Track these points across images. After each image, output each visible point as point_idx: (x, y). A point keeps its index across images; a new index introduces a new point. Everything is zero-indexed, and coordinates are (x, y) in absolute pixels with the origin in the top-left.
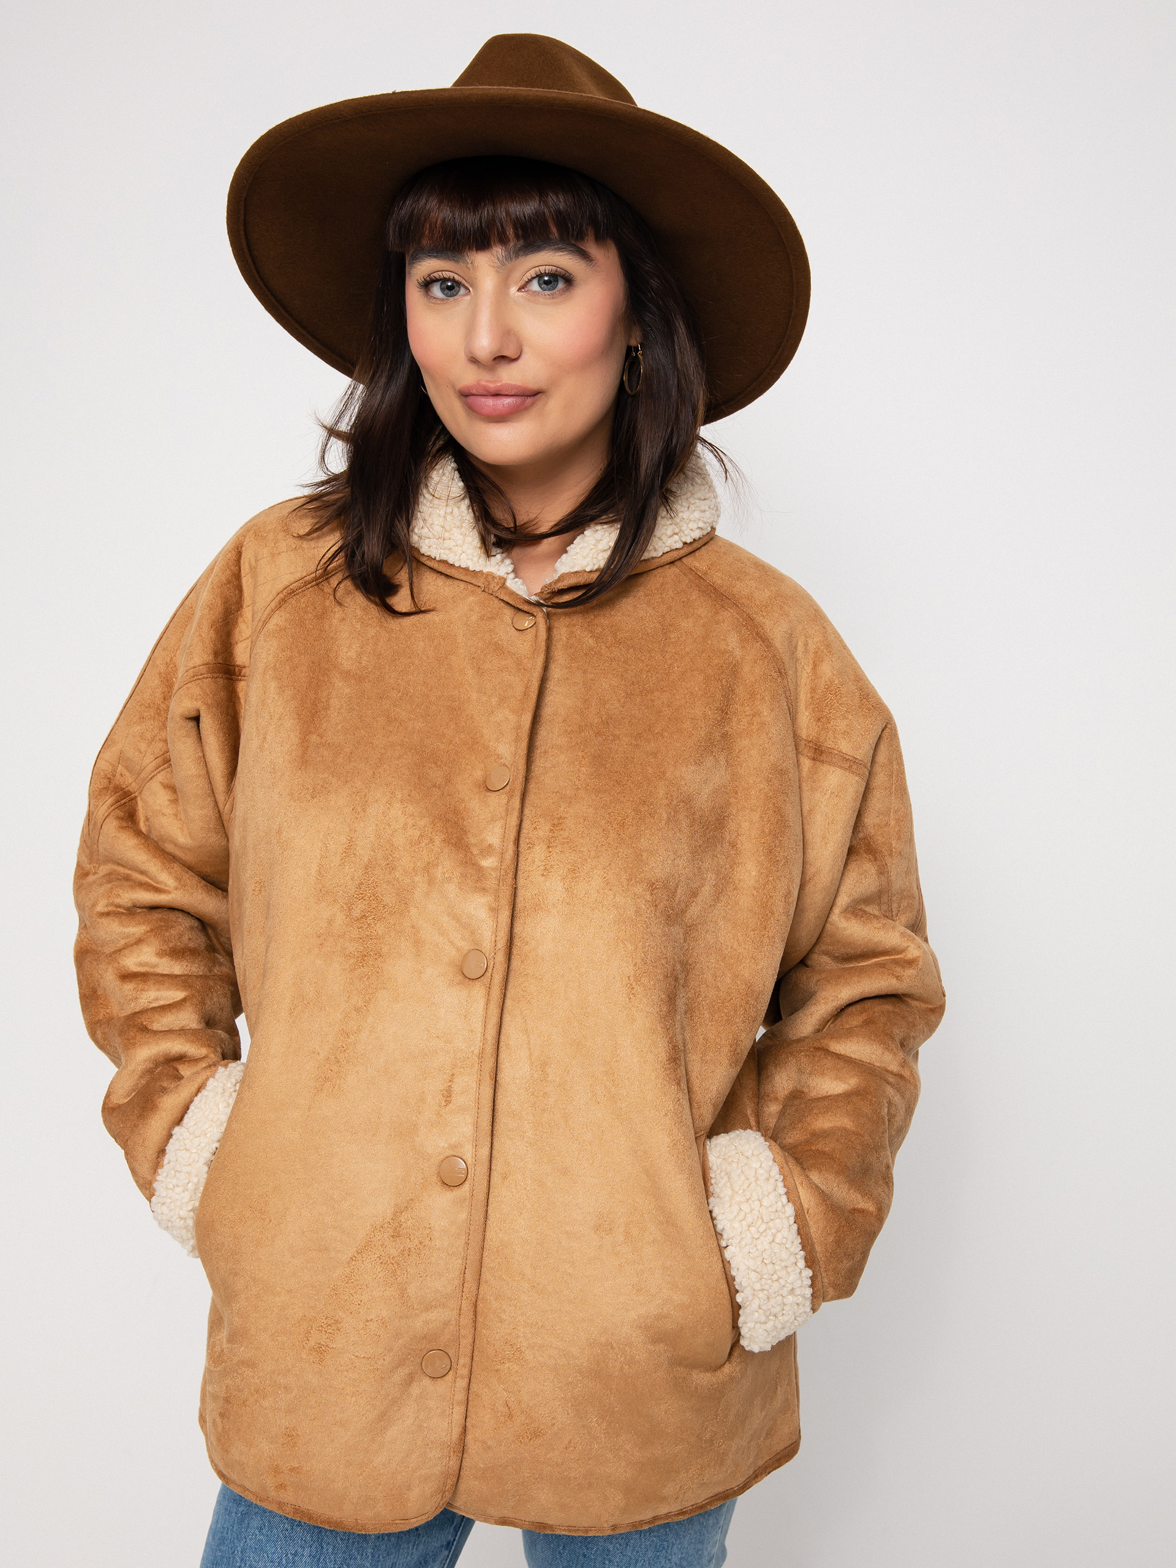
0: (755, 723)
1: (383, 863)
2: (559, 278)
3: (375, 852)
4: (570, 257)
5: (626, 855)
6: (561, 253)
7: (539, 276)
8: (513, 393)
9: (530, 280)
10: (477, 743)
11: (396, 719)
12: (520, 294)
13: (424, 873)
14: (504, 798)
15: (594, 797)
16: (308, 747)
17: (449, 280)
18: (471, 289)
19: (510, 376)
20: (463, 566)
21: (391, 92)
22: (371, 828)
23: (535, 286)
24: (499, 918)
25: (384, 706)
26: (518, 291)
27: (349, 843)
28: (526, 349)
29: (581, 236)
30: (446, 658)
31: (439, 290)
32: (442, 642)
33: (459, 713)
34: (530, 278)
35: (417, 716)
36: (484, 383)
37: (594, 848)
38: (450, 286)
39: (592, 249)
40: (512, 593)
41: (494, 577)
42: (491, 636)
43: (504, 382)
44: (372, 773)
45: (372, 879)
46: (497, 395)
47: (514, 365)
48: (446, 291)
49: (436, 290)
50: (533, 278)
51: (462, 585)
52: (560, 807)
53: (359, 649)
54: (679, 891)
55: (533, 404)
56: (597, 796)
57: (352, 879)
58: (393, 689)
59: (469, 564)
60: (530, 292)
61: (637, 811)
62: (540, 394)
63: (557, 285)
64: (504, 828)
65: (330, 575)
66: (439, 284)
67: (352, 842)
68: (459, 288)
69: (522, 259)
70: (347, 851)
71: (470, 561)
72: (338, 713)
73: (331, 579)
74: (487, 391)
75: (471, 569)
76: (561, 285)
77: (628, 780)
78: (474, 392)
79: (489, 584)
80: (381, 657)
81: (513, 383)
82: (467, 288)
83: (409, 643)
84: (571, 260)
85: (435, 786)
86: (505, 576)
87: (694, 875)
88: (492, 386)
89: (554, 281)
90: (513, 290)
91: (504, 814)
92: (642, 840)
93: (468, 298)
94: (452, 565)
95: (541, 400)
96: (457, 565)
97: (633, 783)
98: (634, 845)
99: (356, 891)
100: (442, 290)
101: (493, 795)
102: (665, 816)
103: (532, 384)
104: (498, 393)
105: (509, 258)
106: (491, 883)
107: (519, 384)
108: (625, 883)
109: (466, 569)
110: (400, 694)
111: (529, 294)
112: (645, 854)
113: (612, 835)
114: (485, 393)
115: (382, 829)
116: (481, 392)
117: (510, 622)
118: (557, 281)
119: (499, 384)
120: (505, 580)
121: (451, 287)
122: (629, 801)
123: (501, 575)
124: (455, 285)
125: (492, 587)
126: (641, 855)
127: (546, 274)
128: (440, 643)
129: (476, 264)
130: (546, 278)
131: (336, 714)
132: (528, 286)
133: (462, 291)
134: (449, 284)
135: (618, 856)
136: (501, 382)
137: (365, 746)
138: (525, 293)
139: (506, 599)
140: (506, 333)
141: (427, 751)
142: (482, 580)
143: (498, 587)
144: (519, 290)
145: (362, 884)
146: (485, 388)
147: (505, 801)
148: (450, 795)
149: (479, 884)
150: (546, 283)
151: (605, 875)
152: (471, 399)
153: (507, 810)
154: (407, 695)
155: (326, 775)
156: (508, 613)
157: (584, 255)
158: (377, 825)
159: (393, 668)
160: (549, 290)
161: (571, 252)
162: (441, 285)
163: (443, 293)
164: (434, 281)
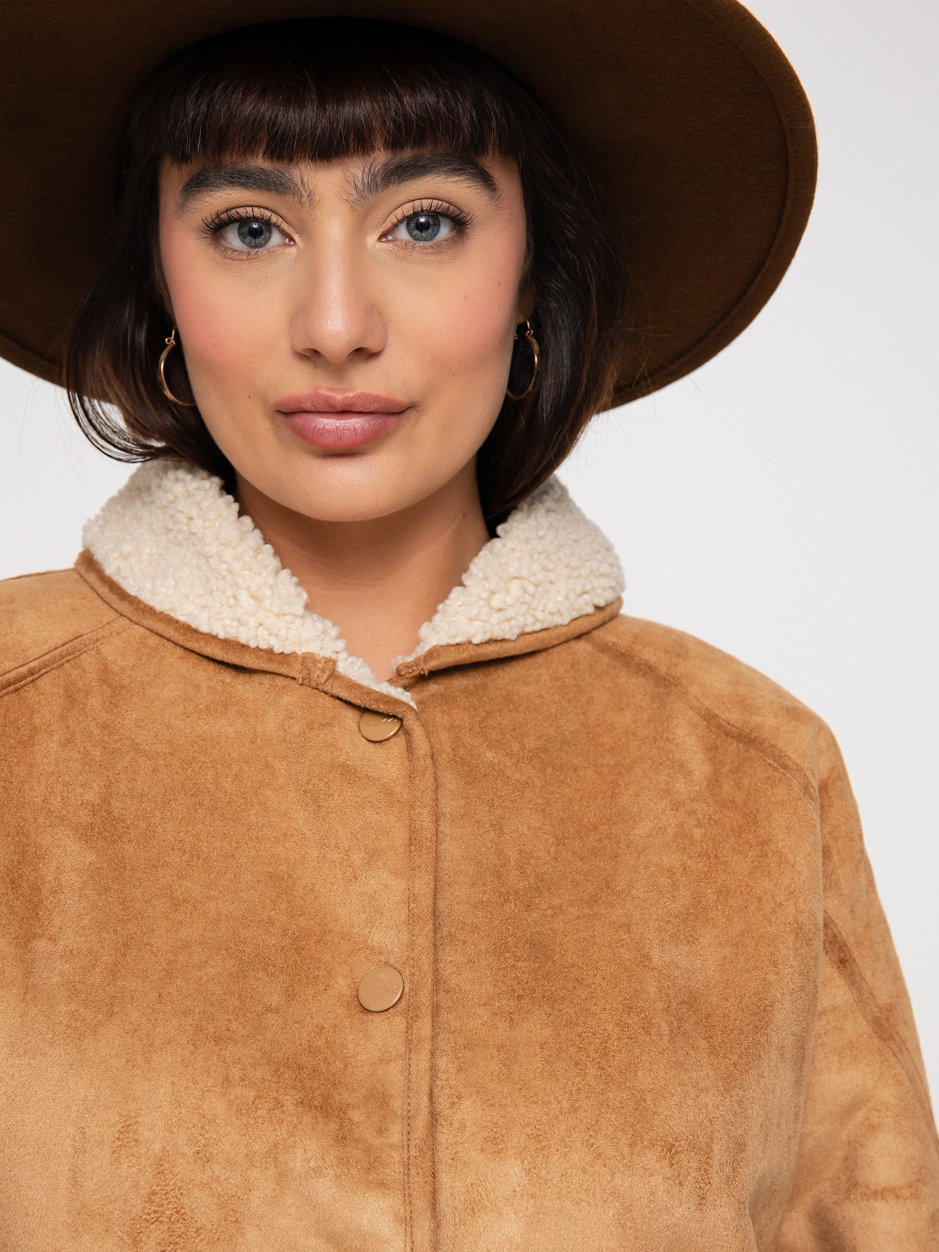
0: (771, 854)
1: (190, 1151)
2: (440, 218)
3: (172, 1132)
4: (465, 184)
5: (620, 1102)
6: (457, 178)
7: (412, 218)
8: (371, 409)
9: (395, 226)
10: (329, 931)
11: (185, 901)
12: (380, 245)
13: (267, 1162)
14: (399, 1023)
15: (549, 1010)
16: (33, 961)
17: (255, 219)
18: (296, 238)
19: (368, 381)
20: (264, 646)
22: (162, 1091)
23: (403, 233)
24: (415, 1235)
25: (162, 880)
26: (379, 241)
27: (126, 1121)
28: (392, 338)
30: (255, 793)
31: (237, 237)
32: (245, 768)
33: (290, 884)
34: (394, 222)
35: (221, 892)
36: (325, 393)
37: (567, 1095)
38: (255, 229)
39: (495, 169)
40: (353, 686)
41: (315, 661)
42: (332, 753)
43: (358, 391)
44: (157, 995)
45: (172, 1183)
46: (344, 412)
47: (375, 364)
48: (249, 239)
49: (233, 239)
50: (401, 223)
51: (266, 680)
52: (497, 1028)
53: (104, 790)
54: (716, 1148)
55: (397, 428)
56: (553, 1008)
57: (136, 1185)
58: (173, 849)
59: (272, 643)
61: (622, 1026)
62: (408, 413)
63: (438, 231)
64: (406, 1073)
65: (37, 676)
66: (236, 225)
67: (130, 1118)
68: (270, 233)
69: (392, 188)
70: (121, 1136)
71: (273, 638)
72: (80, 896)
73: (38, 681)
74: (329, 405)
75: (277, 650)
76: (445, 231)
77: (595, 976)
78: (308, 406)
79: (309, 674)
80: (145, 799)
81: (374, 394)
82: (284, 234)
83: (189, 771)
84: (469, 190)
85: (269, 1010)
86: (334, 656)
87: (735, 1114)
88: (339, 397)
89: (435, 225)
90: (371, 240)
91: (402, 1049)
92: (640, 1073)
93: (293, 251)
94: (243, 646)
96: (253, 644)
97: (604, 979)
98: (628, 1084)
99: (144, 1208)
100: (242, 236)
101: (377, 1019)
102: (665, 1029)
103: (402, 397)
104: (349, 409)
105: (372, 183)
106: (394, 1171)
107: (379, 394)
108: (626, 1151)
109: (270, 652)
110: (186, 857)
111: (396, 245)
112: (649, 1097)
113: (592, 1071)
114: (326, 409)
115: (182, 1089)
116: (320, 407)
117: (357, 729)
118: (437, 225)
119: (351, 395)
120: (335, 662)
121: (258, 232)
122: (605, 1009)
123: (327, 655)
124: (263, 228)
125: (316, 678)
126: (644, 1100)
127: (425, 213)
128: (241, 770)
130: (422, 220)
131: (77, 898)
132: (392, 234)
133: (276, 238)
134: (255, 226)
135: (608, 1106)
136: (354, 390)
137: (139, 950)
138: (391, 245)
139: (345, 695)
141: (247, 951)
142: (298, 666)
143: (325, 676)
144: (380, 239)
145: (154, 1193)
146: (327, 401)
147: (402, 1027)
148: (298, 1022)
149: (374, 1175)
150: (421, 227)
151: (592, 1141)
152: (300, 420)
153: (408, 1042)
154: (198, 858)
155: (73, 1007)
156: (350, 716)
157: (486, 181)
158: (173, 1083)
159: (169, 814)
160: (425, 240)
162: (239, 228)
163: (244, 242)
164: (231, 221)
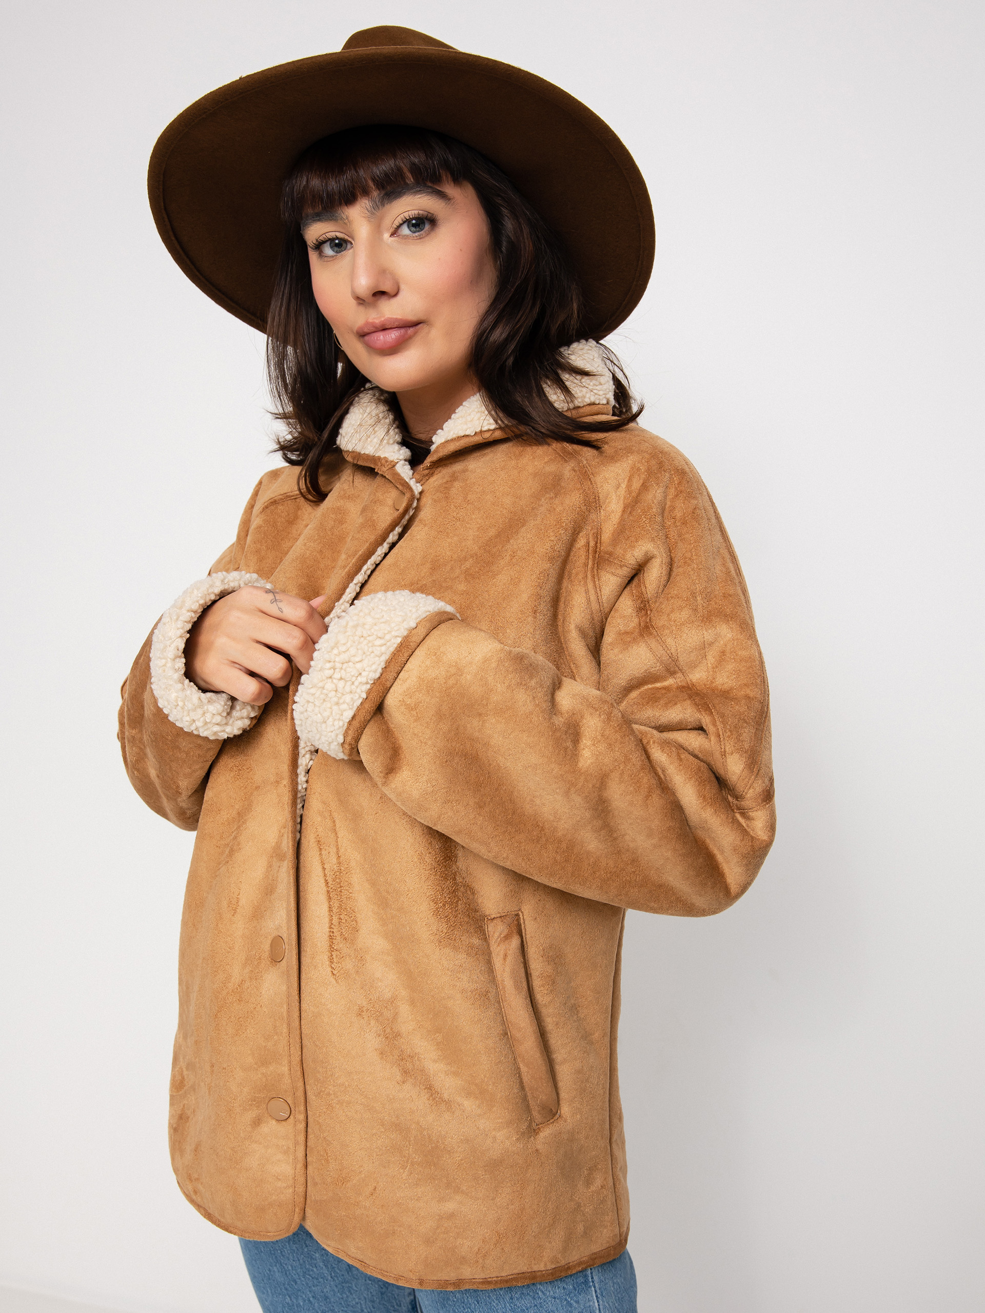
2: (424, 221)
4: (428, 198)
6: (419, 196)
7: (407, 221)
8: (395, 326)
9: (399, 226)
12: (392, 239)
17: (335, 238)
18: (352, 242)
19: (390, 310)
21: (238, 79)
23: (405, 230)
26: (390, 236)
28: (402, 287)
29: (437, 179)
31: (330, 248)
34: (398, 224)
38: (338, 244)
39: (450, 189)
41: (386, 461)
43: (387, 316)
46: (384, 329)
47: (394, 301)
48: (336, 249)
49: (328, 250)
50: (401, 225)
55: (415, 333)
60: (401, 237)
62: (421, 325)
63: (424, 226)
66: (328, 243)
68: (346, 244)
69: (387, 207)
74: (374, 327)
76: (427, 227)
78: (366, 330)
79: (381, 467)
81: (395, 317)
84: (432, 202)
86: (396, 461)
88: (379, 322)
89: (421, 224)
90: (386, 236)
93: (352, 250)
95: (423, 329)
100: (332, 248)
103: (411, 317)
104: (385, 327)
105: (376, 207)
107: (399, 317)
114: (374, 329)
116: (372, 329)
118: (423, 223)
119: (383, 319)
120: (396, 464)
121: (340, 245)
123: (393, 459)
124: (342, 242)
125: (383, 469)
127: (413, 219)
129: (351, 218)
130: (414, 222)
132: (399, 231)
133: (348, 246)
134: (337, 242)
136: (384, 317)
138: (397, 238)
140: (382, 272)
143: (387, 468)
144: (392, 235)
146: (373, 325)
150: (414, 225)
152: (366, 338)
157: (442, 195)
160: (419, 231)
161: (428, 193)
162: (330, 244)
163: (334, 251)
164: (324, 242)
